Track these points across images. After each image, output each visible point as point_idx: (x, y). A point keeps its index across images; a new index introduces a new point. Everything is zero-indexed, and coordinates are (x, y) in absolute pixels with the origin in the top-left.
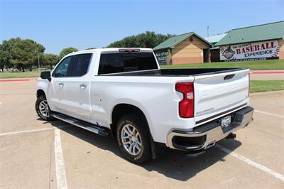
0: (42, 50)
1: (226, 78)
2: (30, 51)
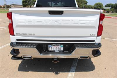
0: (86, 3)
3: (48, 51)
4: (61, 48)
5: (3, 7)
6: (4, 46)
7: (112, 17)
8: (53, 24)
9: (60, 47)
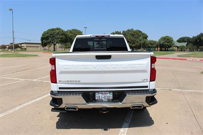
0: (146, 37)
1: (98, 57)
2: (138, 38)
3: (95, 100)
4: (110, 96)
5: (7, 47)
6: (29, 103)
7: (188, 59)
8: (101, 70)
9: (108, 95)
